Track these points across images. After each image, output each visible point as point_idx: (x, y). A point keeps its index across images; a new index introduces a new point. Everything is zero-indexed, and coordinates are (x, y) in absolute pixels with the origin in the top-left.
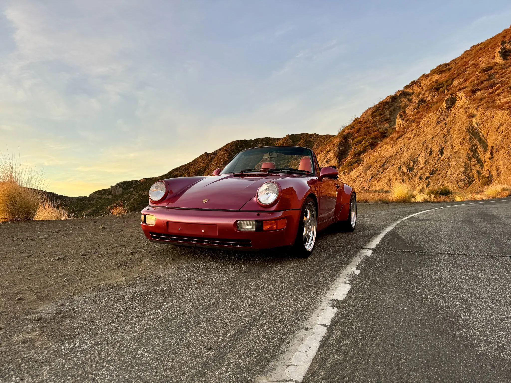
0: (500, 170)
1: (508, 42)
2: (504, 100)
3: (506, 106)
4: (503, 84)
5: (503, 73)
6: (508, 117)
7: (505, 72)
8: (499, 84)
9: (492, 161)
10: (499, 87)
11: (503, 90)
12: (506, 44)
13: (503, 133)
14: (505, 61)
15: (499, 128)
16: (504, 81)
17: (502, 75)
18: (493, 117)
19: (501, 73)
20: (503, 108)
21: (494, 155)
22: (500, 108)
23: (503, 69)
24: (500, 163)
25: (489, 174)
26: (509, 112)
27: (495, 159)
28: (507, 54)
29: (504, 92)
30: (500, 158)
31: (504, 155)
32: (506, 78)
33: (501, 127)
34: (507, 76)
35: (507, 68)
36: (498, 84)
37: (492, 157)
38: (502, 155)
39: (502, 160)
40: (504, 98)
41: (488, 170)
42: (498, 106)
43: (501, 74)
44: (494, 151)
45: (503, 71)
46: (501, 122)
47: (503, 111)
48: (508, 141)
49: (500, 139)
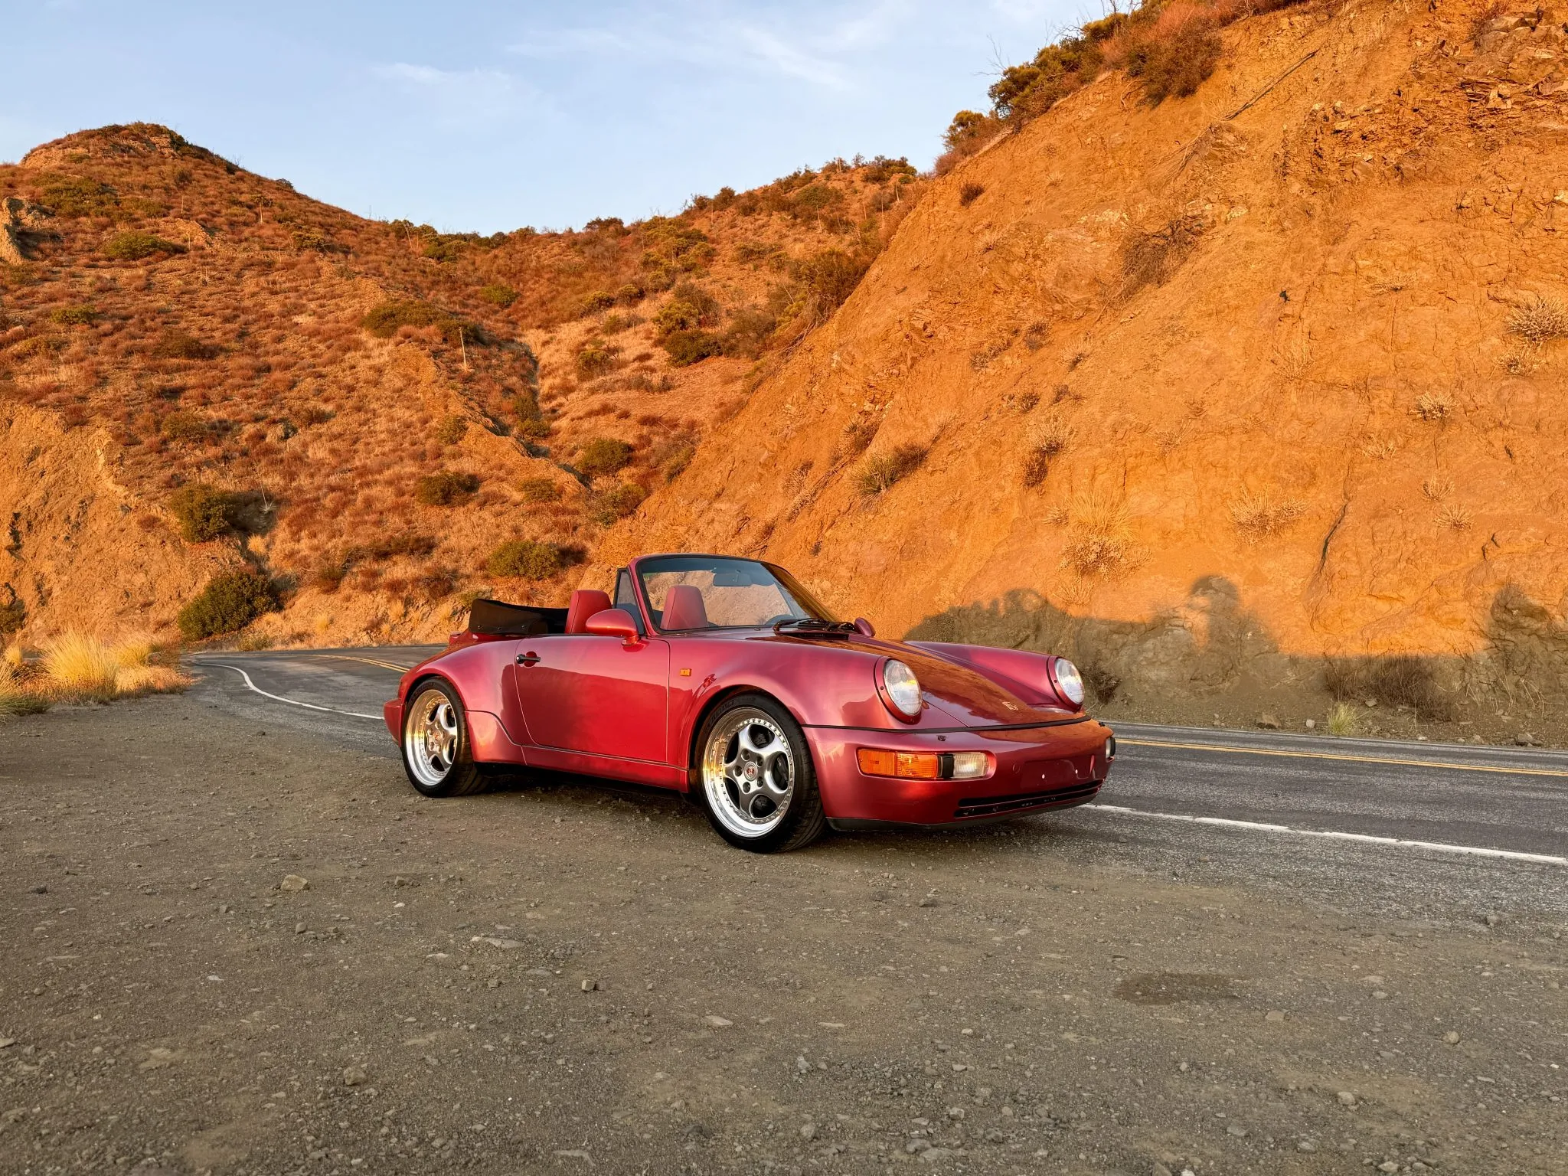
0: (47, 587)
1: (27, 205)
2: (41, 380)
3: (52, 397)
4: (32, 329)
5: (24, 296)
6: (59, 432)
7: (33, 294)
8: (20, 327)
9: (19, 558)
10: (17, 338)
11: (35, 347)
12: (23, 212)
13: (46, 476)
14: (27, 261)
15: (31, 459)
16: (31, 323)
17: (26, 302)
18: (11, 422)
19: (19, 293)
20: (43, 401)
21: (24, 539)
22: (34, 398)
23: (22, 282)
24: (48, 568)
25: (11, 598)
26: (62, 417)
27: (27, 551)
28: (31, 242)
29: (36, 353)
30: (46, 552)
31: (57, 544)
32: (39, 315)
33: (39, 459)
34: (41, 307)
35: (33, 283)
36: (17, 324)
37: (19, 547)
38: (49, 544)
39: (50, 557)
40: (42, 371)
41: (7, 585)
42: (25, 393)
43: (18, 298)
44: (22, 527)
45: (26, 290)
46: (36, 443)
47: (41, 413)
48: (62, 501)
49: (36, 494)
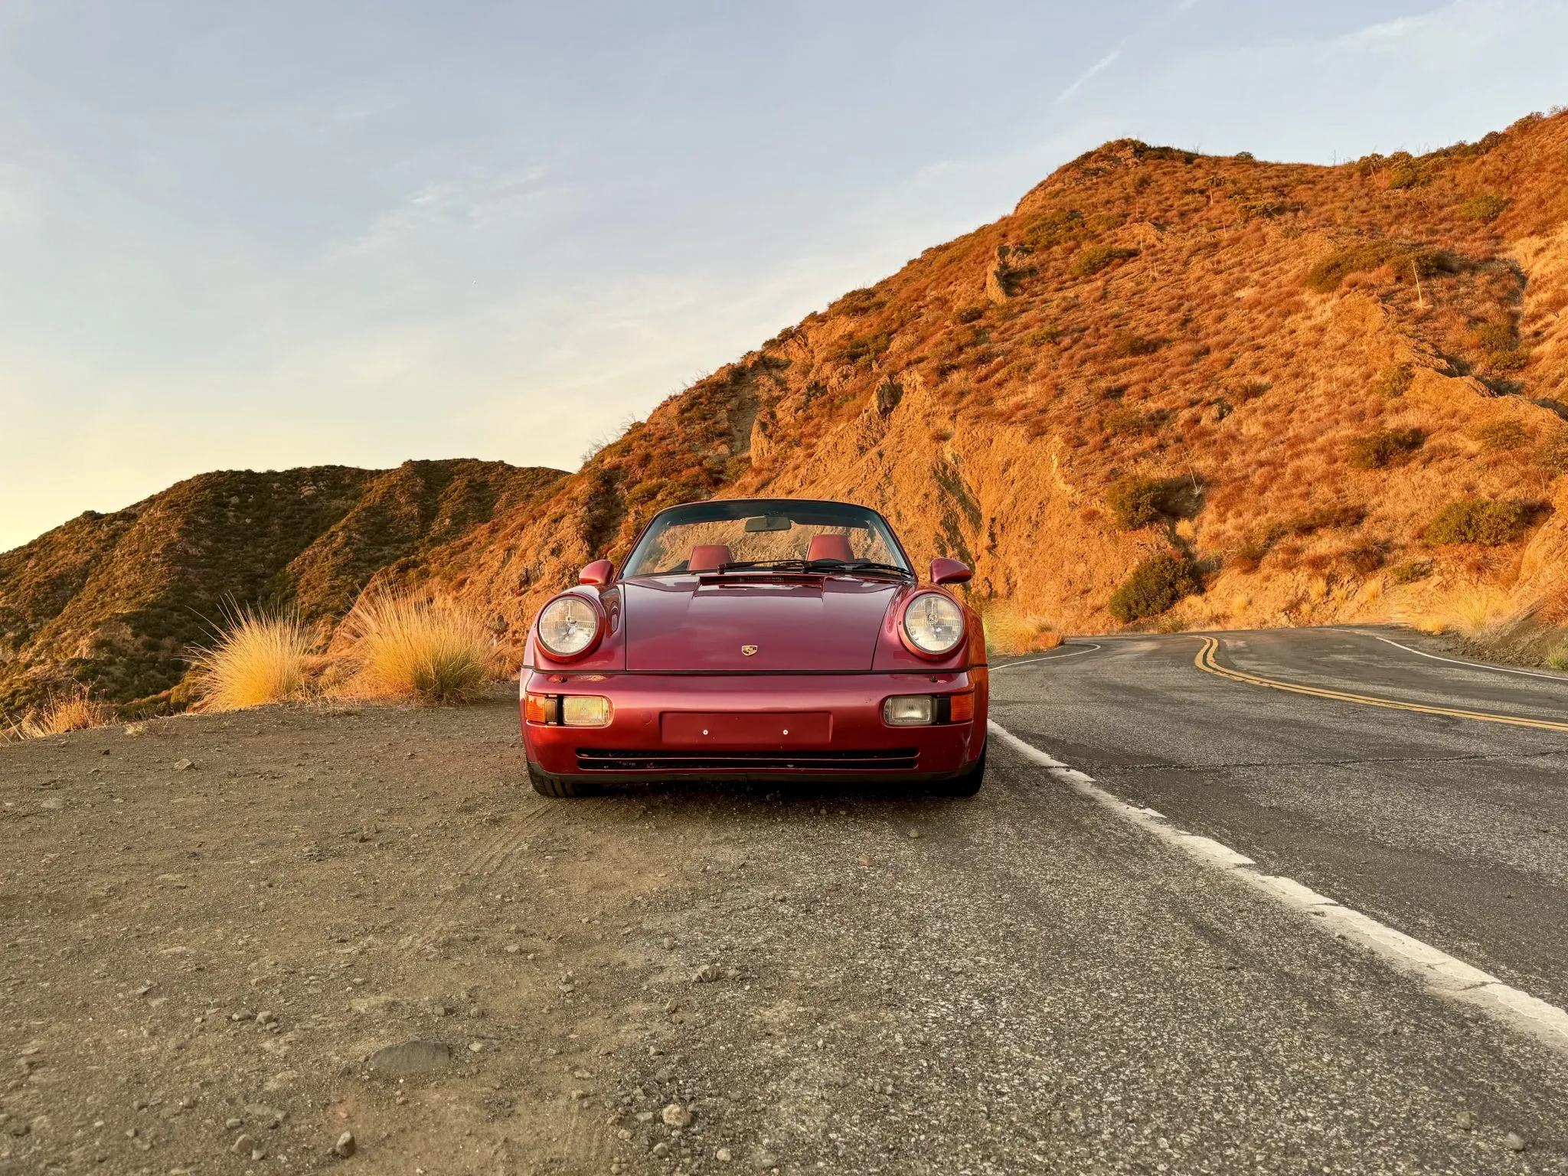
0: (1013, 579)
1: (1013, 249)
2: (1013, 400)
3: (1020, 414)
4: (1009, 357)
5: (1006, 330)
6: (1025, 443)
7: (1012, 326)
8: (1001, 358)
9: (995, 555)
10: (1001, 366)
11: (1009, 373)
12: (1010, 256)
13: (1015, 484)
14: (1010, 299)
15: (1005, 471)
16: (1010, 351)
17: (1006, 336)
18: (991, 441)
19: (1002, 329)
20: (1014, 419)
21: (999, 539)
22: (1006, 418)
23: (1005, 318)
24: (1014, 562)
25: (989, 590)
26: (1027, 430)
27: (1000, 550)
28: (1013, 280)
29: (1011, 378)
30: (1013, 549)
31: (1022, 542)
32: (1015, 343)
33: (1011, 470)
34: (1017, 337)
35: (1015, 316)
36: (998, 356)
37: (995, 546)
38: (1015, 542)
39: (1016, 554)
40: (1014, 393)
41: (986, 579)
42: (1001, 414)
43: (1002, 333)
44: (997, 530)
45: (1007, 324)
46: (1009, 456)
47: (1012, 429)
48: (1027, 504)
49: (1008, 500)
